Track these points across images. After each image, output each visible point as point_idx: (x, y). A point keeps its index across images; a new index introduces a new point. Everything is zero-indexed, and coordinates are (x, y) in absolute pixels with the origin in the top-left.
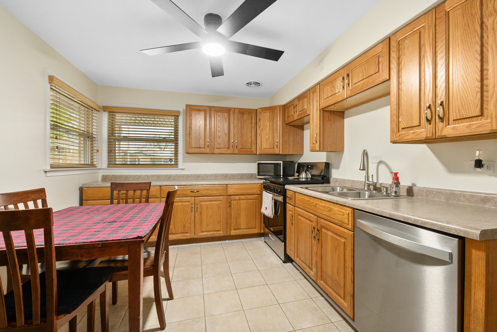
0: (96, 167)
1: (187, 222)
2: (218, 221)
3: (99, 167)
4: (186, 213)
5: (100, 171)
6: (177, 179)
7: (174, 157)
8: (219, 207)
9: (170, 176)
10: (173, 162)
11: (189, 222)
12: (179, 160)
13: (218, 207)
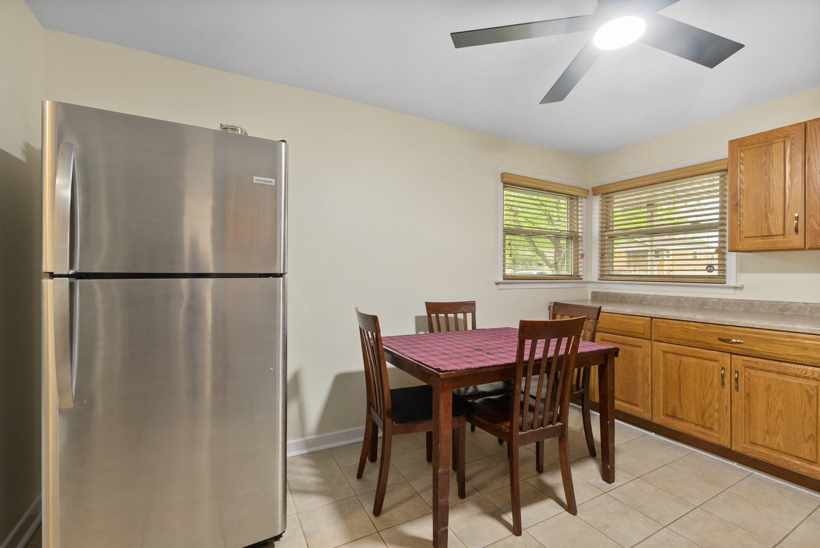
0: (582, 279)
1: (710, 404)
2: (807, 436)
3: (584, 280)
4: (708, 384)
5: (590, 285)
6: (720, 308)
7: (717, 261)
8: (810, 397)
9: (705, 301)
10: (714, 272)
11: (717, 407)
12: (727, 268)
13: (806, 396)
